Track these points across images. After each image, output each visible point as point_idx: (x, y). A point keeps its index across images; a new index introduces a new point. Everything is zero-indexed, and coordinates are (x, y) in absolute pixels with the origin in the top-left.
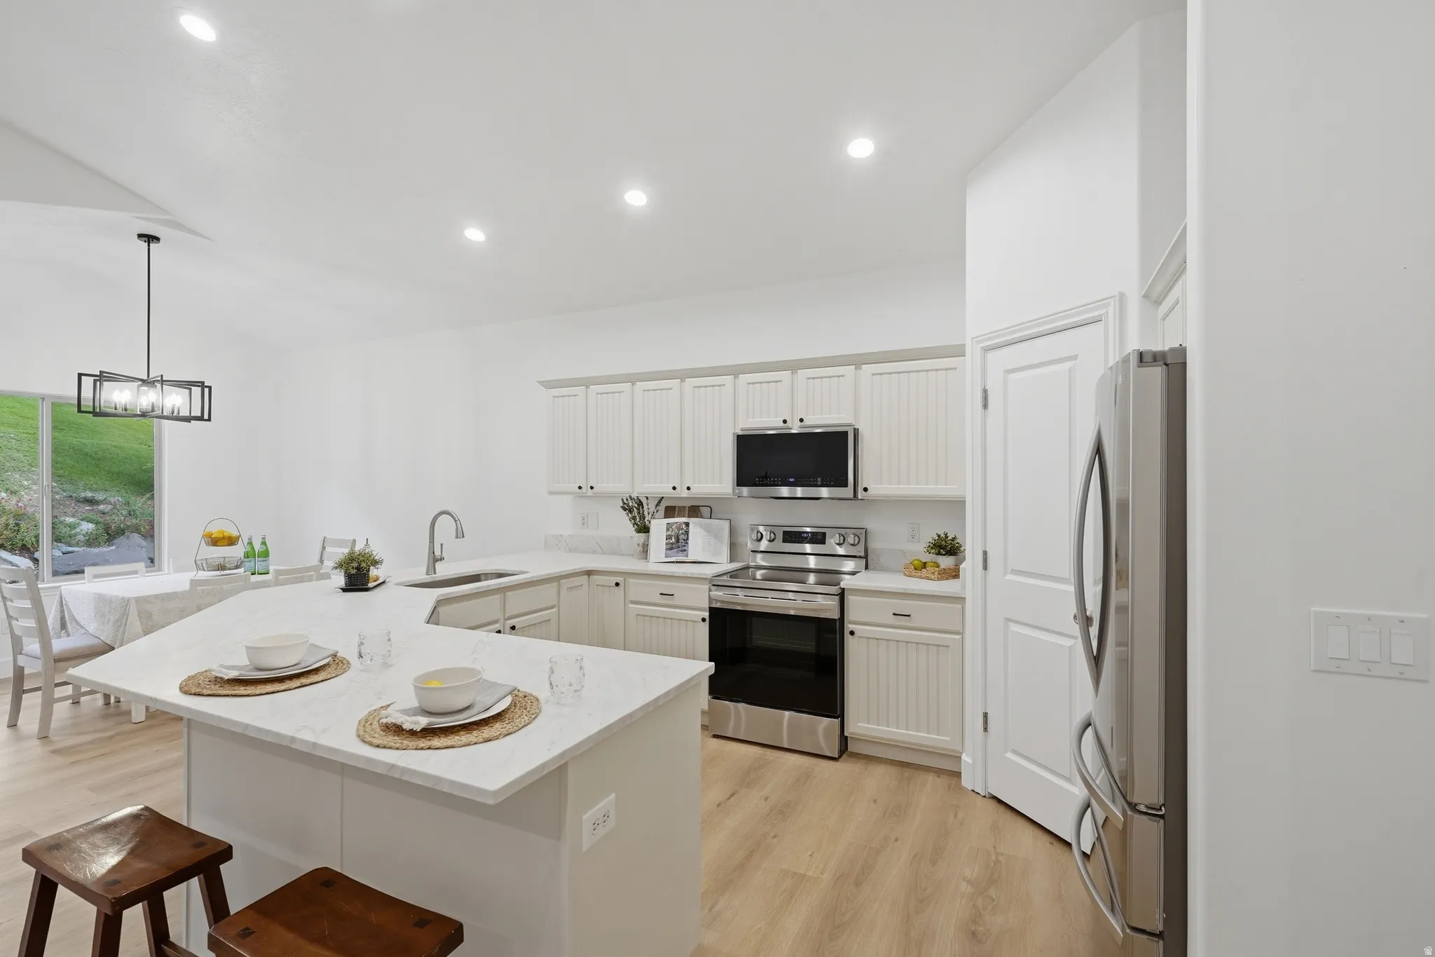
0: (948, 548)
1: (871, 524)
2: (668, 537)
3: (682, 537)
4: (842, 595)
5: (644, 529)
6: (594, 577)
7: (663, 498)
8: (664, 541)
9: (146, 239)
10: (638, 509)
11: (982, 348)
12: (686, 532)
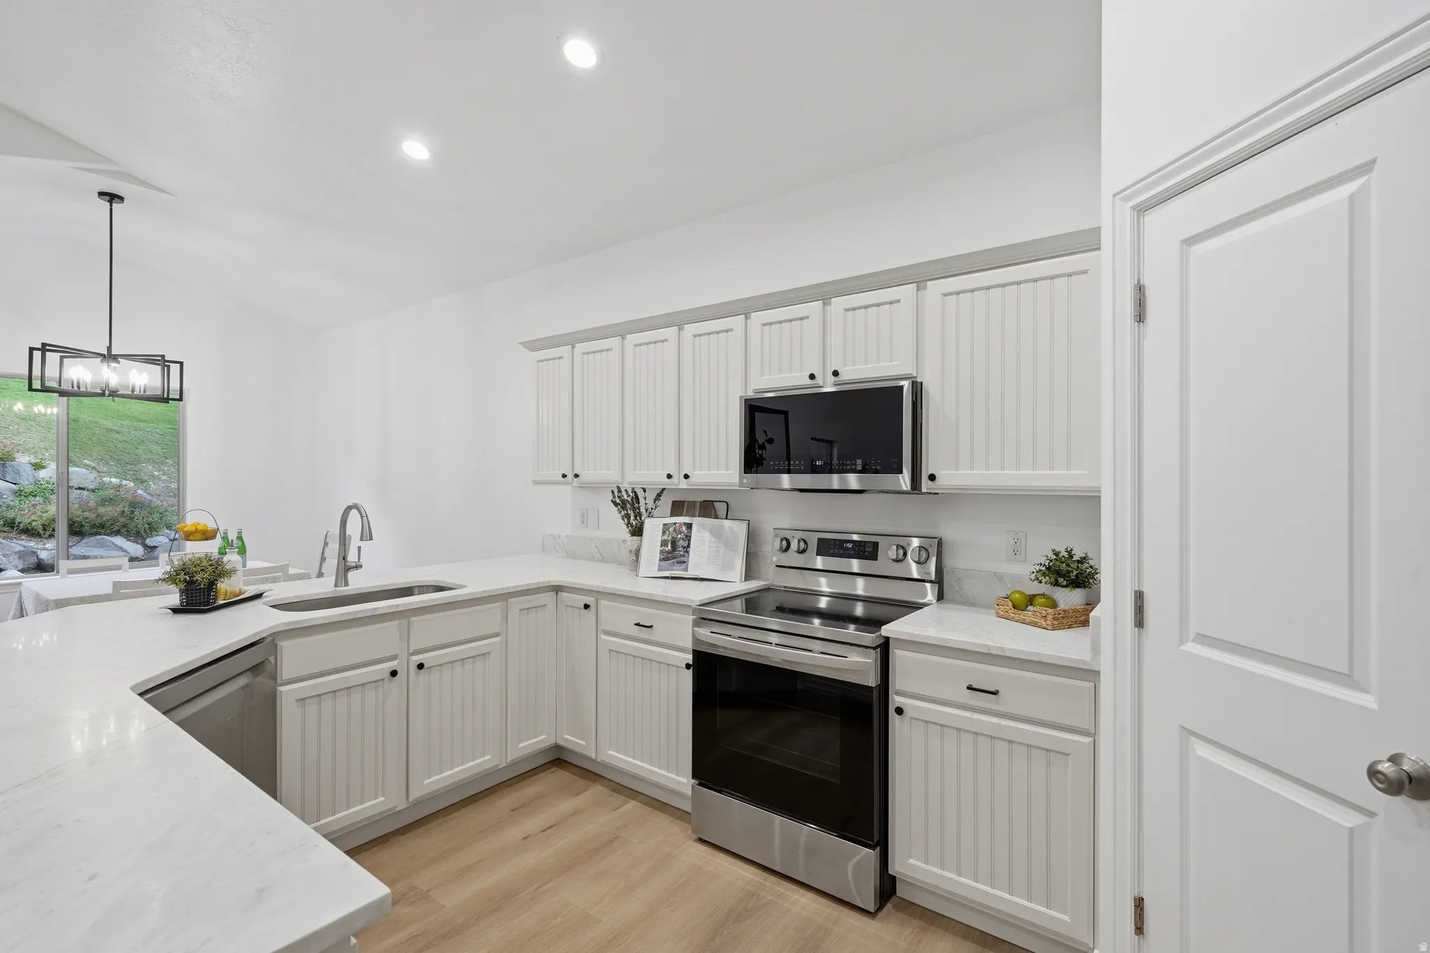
0: (1073, 575)
1: (949, 531)
2: (664, 543)
3: (681, 543)
4: (884, 647)
5: (637, 531)
6: (564, 595)
7: (664, 489)
8: (658, 548)
9: (108, 198)
10: (632, 505)
11: (1133, 208)
12: (686, 536)
